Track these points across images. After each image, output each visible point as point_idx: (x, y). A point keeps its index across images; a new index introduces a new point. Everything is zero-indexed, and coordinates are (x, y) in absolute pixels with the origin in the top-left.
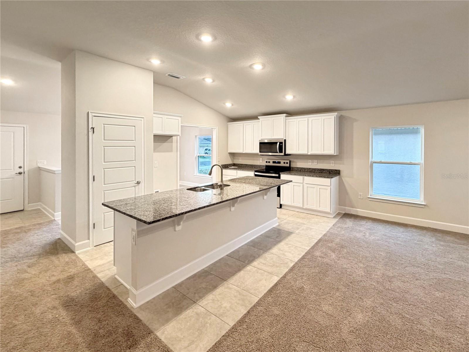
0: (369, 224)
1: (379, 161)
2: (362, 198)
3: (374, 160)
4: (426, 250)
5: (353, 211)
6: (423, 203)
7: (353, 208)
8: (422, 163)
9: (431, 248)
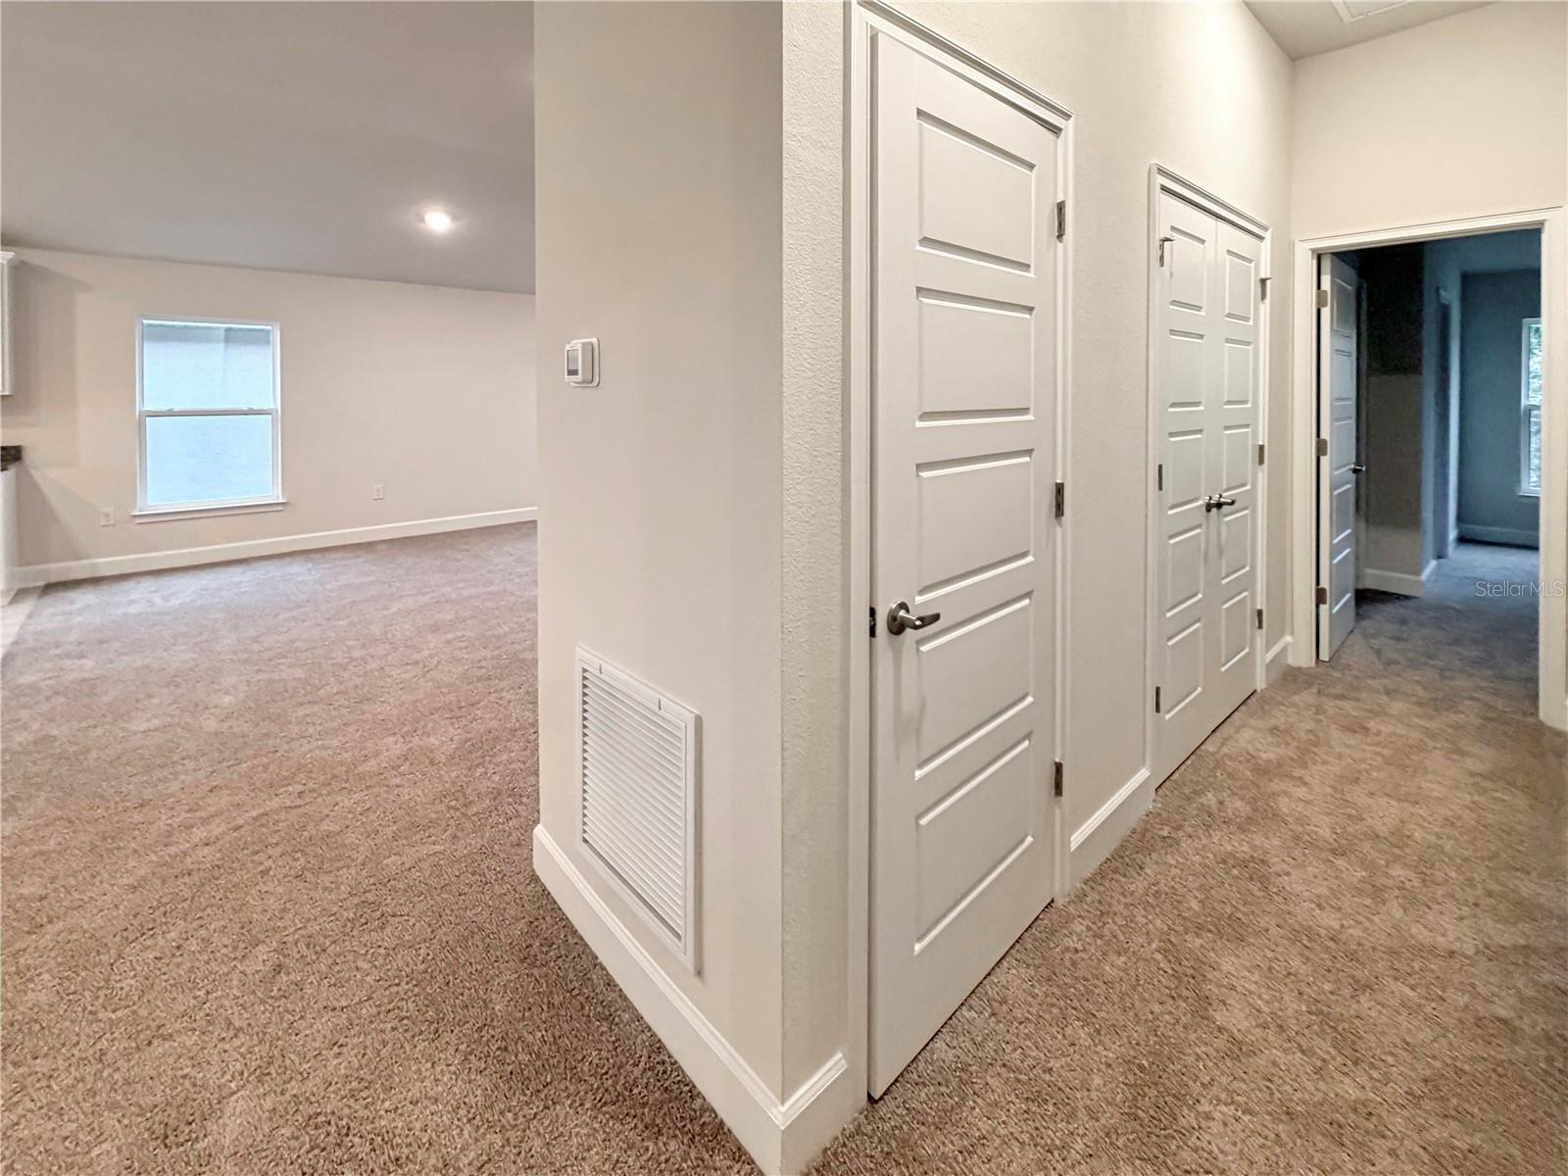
0: (147, 585)
1: (165, 408)
2: (112, 522)
3: (149, 407)
4: (303, 582)
5: (78, 569)
6: (281, 501)
7: (79, 558)
8: (277, 411)
9: (310, 578)
